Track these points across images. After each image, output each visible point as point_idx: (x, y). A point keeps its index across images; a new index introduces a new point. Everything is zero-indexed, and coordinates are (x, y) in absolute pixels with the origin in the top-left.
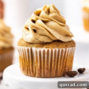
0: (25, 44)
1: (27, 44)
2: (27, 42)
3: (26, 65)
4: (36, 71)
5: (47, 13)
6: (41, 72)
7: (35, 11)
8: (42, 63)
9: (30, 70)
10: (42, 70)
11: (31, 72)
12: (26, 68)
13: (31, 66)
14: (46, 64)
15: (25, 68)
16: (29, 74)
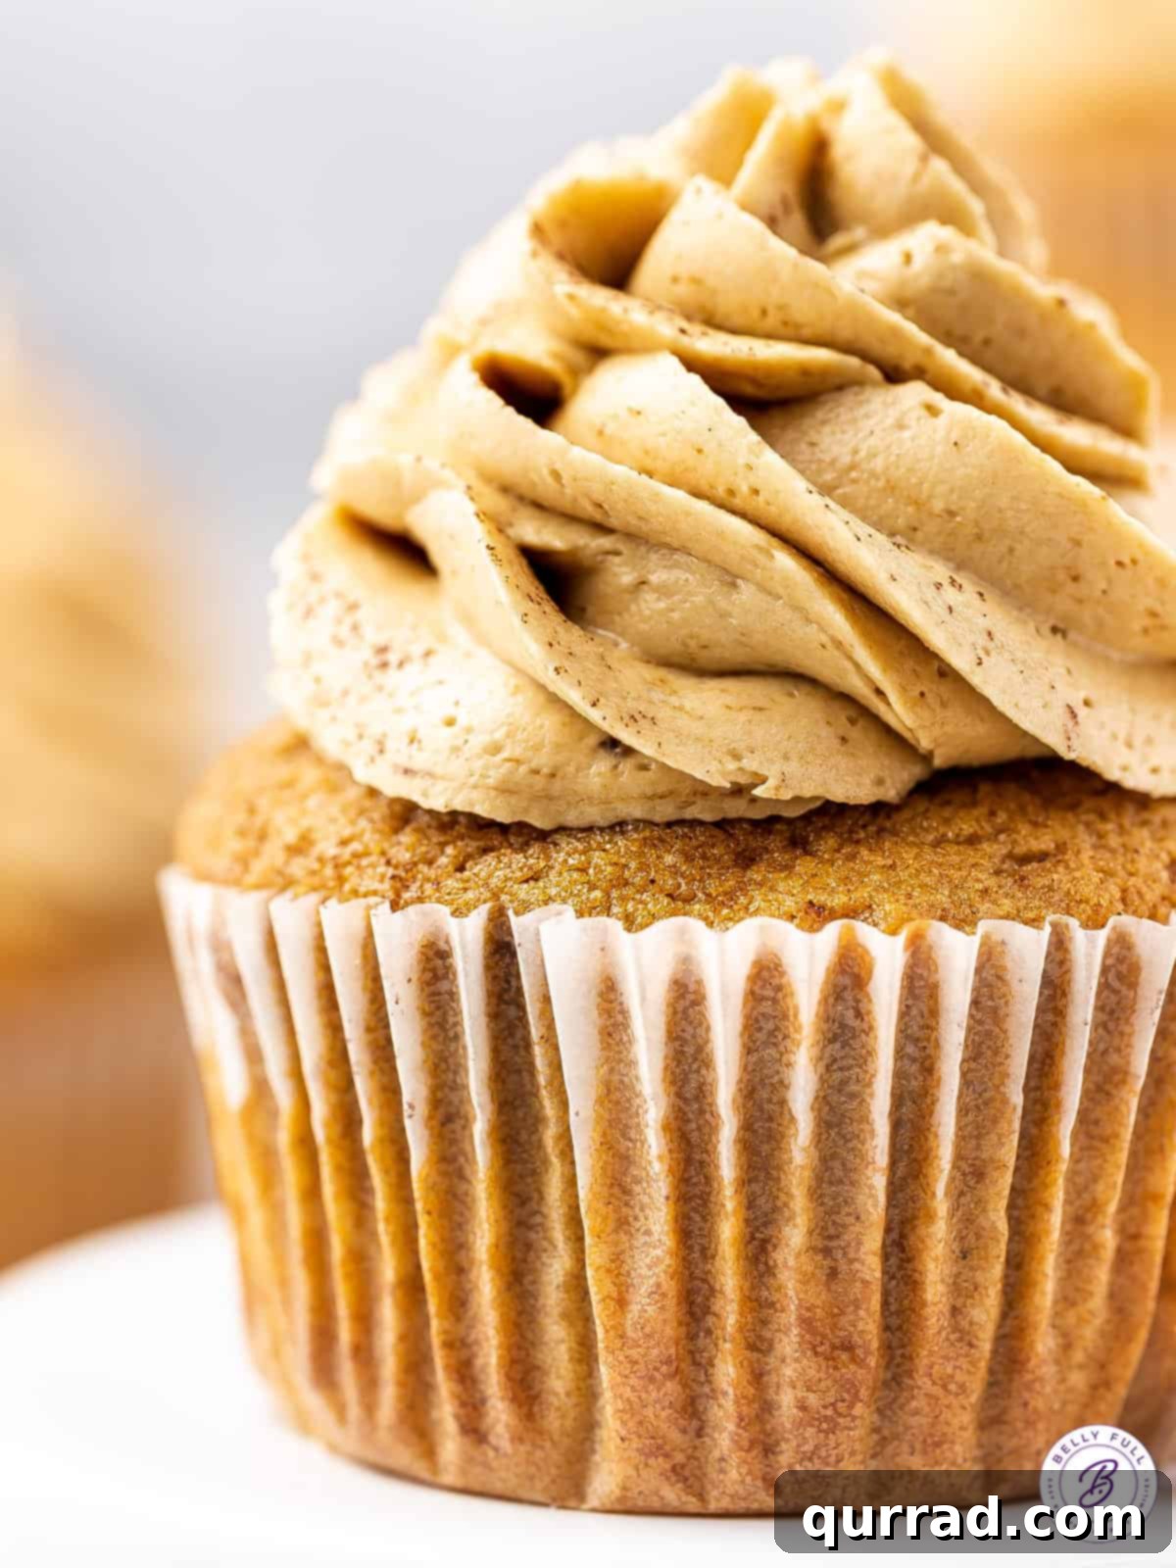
0: (371, 839)
1: (405, 847)
2: (405, 814)
3: (388, 1270)
4: (587, 1392)
5: (797, 221)
6: (693, 1410)
7: (543, 193)
8: (728, 1230)
9: (465, 1373)
10: (727, 1371)
11: (500, 1413)
12: (388, 1315)
13: (486, 1286)
14: (795, 1236)
15: (365, 1320)
16: (451, 1446)
